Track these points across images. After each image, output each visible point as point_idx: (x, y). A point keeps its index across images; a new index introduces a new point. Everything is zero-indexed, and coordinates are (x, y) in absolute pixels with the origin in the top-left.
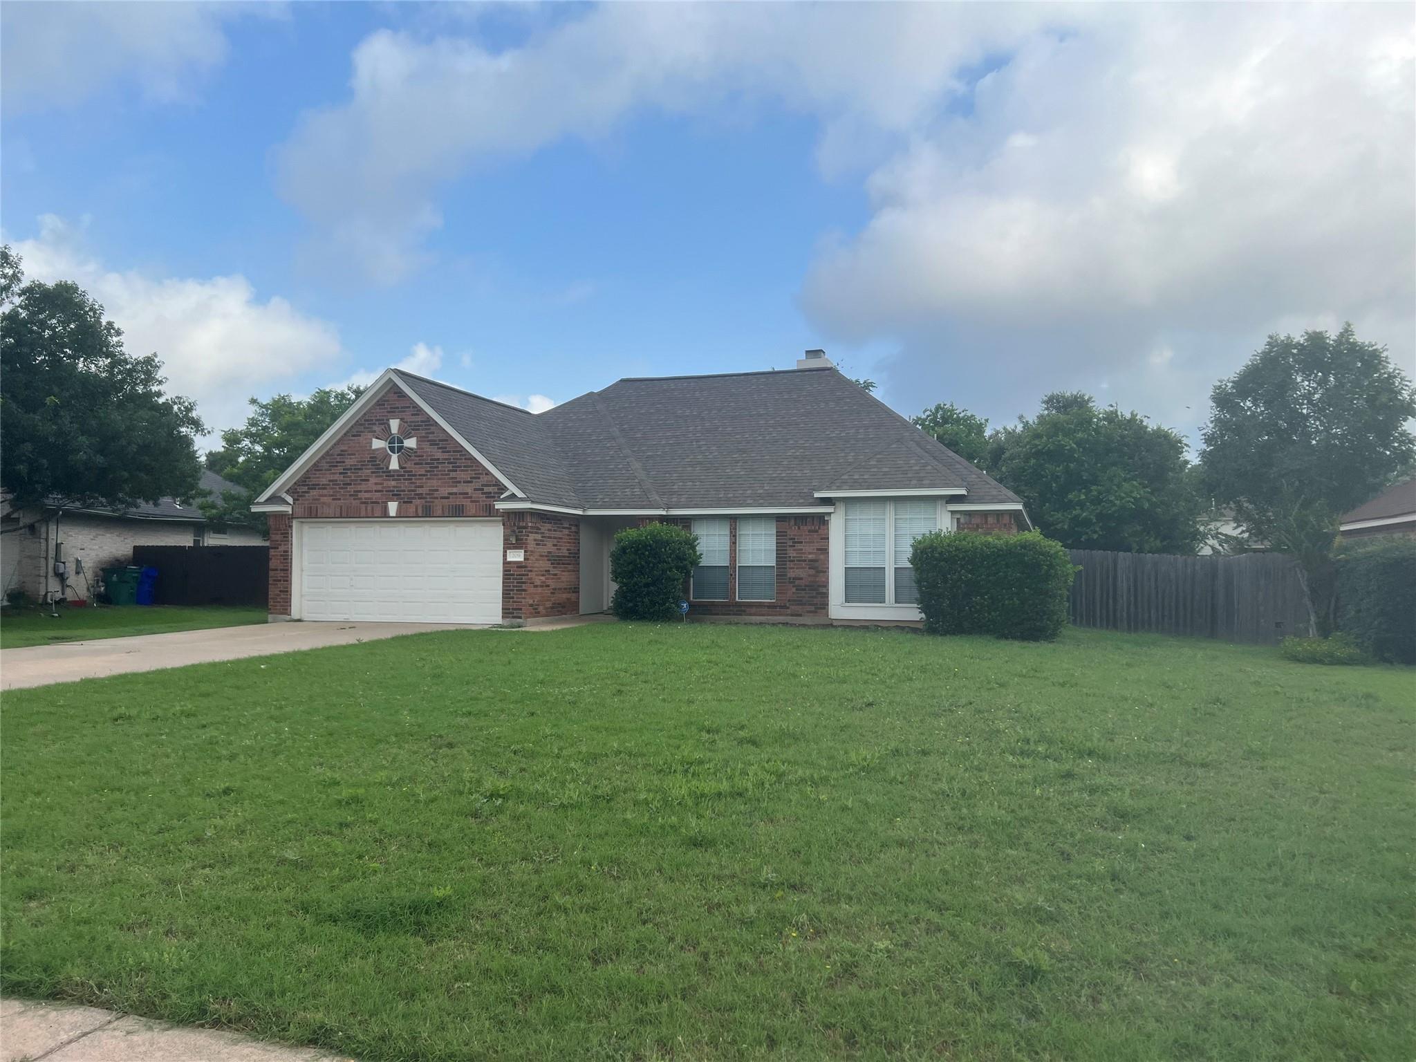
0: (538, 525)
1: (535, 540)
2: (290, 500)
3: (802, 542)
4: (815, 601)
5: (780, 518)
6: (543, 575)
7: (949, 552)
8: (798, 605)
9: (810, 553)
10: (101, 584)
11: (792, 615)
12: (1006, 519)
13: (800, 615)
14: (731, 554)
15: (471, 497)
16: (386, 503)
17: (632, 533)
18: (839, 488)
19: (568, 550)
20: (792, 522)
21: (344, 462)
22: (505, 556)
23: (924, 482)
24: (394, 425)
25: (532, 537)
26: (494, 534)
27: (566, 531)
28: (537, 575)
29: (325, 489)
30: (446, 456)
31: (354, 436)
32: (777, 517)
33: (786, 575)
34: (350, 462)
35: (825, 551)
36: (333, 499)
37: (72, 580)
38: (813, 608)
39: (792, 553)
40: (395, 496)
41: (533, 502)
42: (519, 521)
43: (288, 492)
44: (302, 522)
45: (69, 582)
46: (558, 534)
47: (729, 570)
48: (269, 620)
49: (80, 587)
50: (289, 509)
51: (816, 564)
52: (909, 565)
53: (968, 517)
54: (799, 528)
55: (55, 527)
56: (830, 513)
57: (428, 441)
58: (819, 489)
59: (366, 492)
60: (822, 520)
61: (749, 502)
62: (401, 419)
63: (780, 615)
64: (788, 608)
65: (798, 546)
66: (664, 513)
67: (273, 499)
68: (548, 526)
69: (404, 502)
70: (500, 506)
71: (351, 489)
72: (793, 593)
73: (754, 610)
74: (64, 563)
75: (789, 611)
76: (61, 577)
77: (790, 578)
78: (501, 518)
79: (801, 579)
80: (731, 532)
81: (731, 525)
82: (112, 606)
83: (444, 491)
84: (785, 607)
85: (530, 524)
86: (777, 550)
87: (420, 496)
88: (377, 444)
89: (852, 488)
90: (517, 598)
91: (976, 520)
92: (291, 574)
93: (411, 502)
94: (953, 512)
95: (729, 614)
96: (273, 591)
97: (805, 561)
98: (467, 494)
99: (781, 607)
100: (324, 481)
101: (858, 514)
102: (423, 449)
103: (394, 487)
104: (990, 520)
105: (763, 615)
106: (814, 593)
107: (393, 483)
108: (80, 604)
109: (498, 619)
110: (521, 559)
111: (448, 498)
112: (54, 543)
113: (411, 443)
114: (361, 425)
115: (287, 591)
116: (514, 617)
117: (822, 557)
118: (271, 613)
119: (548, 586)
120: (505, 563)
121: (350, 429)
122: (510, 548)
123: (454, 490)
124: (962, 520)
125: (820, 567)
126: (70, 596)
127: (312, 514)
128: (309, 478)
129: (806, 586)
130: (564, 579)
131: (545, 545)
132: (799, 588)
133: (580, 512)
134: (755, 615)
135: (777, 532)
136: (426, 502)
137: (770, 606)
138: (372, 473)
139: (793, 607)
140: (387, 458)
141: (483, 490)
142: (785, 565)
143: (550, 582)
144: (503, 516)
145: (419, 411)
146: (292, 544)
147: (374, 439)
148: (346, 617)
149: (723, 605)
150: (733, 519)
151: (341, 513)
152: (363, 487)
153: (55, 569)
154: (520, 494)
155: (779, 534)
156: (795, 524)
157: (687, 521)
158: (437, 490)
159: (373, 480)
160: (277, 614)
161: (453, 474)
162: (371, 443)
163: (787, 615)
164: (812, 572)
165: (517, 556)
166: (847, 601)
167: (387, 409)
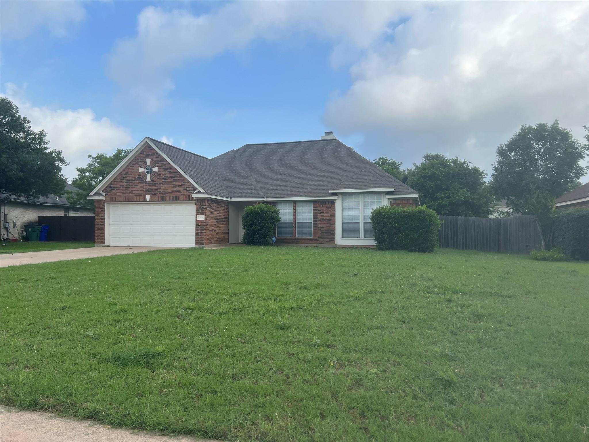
0: (211, 205)
1: (209, 211)
2: (104, 194)
3: (324, 212)
4: (330, 237)
5: (314, 202)
6: (213, 226)
7: (388, 215)
8: (322, 239)
9: (327, 217)
10: (24, 232)
11: (320, 243)
12: (411, 201)
13: (323, 243)
14: (293, 217)
15: (182, 193)
16: (145, 195)
17: (251, 208)
18: (340, 188)
19: (224, 216)
20: (320, 204)
21: (127, 178)
22: (196, 218)
23: (376, 186)
24: (148, 161)
25: (208, 210)
26: (191, 209)
27: (223, 208)
28: (210, 226)
29: (119, 189)
30: (171, 175)
31: (131, 166)
32: (313, 201)
33: (317, 226)
34: (129, 178)
35: (334, 216)
36: (122, 194)
37: (11, 230)
38: (328, 240)
39: (320, 217)
40: (149, 192)
41: (208, 194)
42: (202, 202)
43: (103, 191)
44: (109, 204)
45: (10, 231)
46: (220, 209)
47: (293, 225)
48: (96, 246)
49: (15, 233)
50: (103, 198)
51: (330, 221)
52: (371, 221)
53: (395, 201)
54: (323, 206)
55: (4, 208)
56: (336, 200)
57: (163, 168)
58: (331, 189)
59: (136, 190)
60: (332, 203)
61: (301, 195)
62: (152, 159)
63: (315, 243)
64: (318, 240)
65: (322, 214)
66: (265, 200)
67: (96, 194)
68: (215, 205)
69: (153, 195)
70: (194, 196)
71: (130, 189)
72: (320, 234)
73: (303, 241)
74: (8, 223)
75: (318, 242)
76: (7, 229)
77: (319, 228)
78: (194, 202)
79: (324, 228)
80: (293, 208)
81: (293, 205)
82: (29, 242)
83: (170, 190)
84: (317, 240)
85: (207, 204)
86: (313, 215)
87: (160, 192)
88: (141, 170)
89: (345, 188)
90: (202, 236)
91: (398, 202)
92: (105, 226)
93: (156, 195)
94: (388, 198)
95: (293, 243)
96: (97, 233)
97: (325, 220)
98: (180, 191)
99: (315, 240)
100: (119, 186)
101: (348, 199)
102: (161, 172)
103: (148, 188)
104: (404, 202)
105: (308, 243)
106: (329, 234)
107: (148, 187)
108: (15, 240)
109: (194, 245)
110: (204, 219)
111: (172, 193)
112: (4, 214)
113: (156, 169)
114: (134, 162)
115: (103, 234)
116: (200, 244)
117: (332, 218)
118: (96, 243)
119: (215, 231)
120: (197, 221)
121: (129, 164)
122: (198, 214)
123: (175, 189)
124: (392, 202)
125: (332, 223)
126: (10, 237)
127: (113, 200)
128: (112, 185)
129: (325, 231)
130: (222, 228)
131: (214, 213)
132: (322, 232)
133: (228, 200)
134: (304, 243)
135: (313, 208)
136: (163, 195)
137: (311, 239)
138: (139, 182)
139: (320, 240)
140: (145, 176)
141: (187, 189)
142: (317, 222)
143: (216, 229)
144: (195, 201)
145: (159, 156)
146: (105, 214)
147: (140, 168)
148: (129, 244)
149: (290, 239)
150: (295, 202)
151: (126, 200)
152: (135, 188)
153: (4, 225)
154: (203, 191)
155: (314, 209)
156: (321, 205)
157: (275, 203)
158: (167, 190)
159: (139, 186)
160: (99, 243)
161: (174, 183)
162: (139, 169)
163: (318, 243)
164: (328, 225)
165: (201, 218)
166: (343, 237)
167: (145, 154)
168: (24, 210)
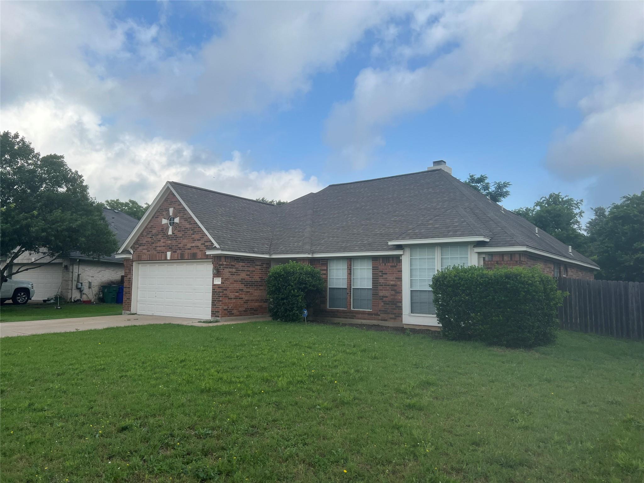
0: (233, 264)
1: (229, 272)
2: (132, 252)
3: (387, 274)
4: (395, 311)
5: (374, 258)
6: (237, 292)
7: (454, 281)
8: (385, 313)
9: (391, 281)
10: (101, 293)
11: (382, 320)
12: (517, 257)
13: (386, 320)
14: (348, 280)
15: (200, 248)
16: (166, 252)
18: (403, 239)
19: (260, 278)
20: (381, 261)
21: (152, 232)
22: (213, 281)
24: (171, 210)
25: (227, 270)
26: (208, 269)
27: (259, 267)
28: (230, 292)
29: (144, 246)
30: (190, 226)
31: (156, 218)
32: (372, 258)
33: (377, 295)
34: (154, 231)
35: (400, 279)
36: (147, 251)
37: (86, 290)
38: (393, 316)
39: (381, 281)
40: (170, 248)
41: (222, 250)
42: (219, 261)
43: (131, 248)
44: (139, 263)
45: (84, 292)
46: (251, 269)
47: (349, 289)
48: (123, 313)
49: (90, 294)
50: (131, 257)
51: (395, 288)
53: (490, 257)
54: (385, 265)
55: (78, 267)
56: (401, 255)
57: (184, 219)
58: (391, 240)
59: (160, 247)
60: (398, 259)
61: (356, 248)
62: (174, 208)
63: (374, 320)
64: (379, 315)
65: (385, 276)
66: (310, 256)
67: (126, 251)
68: (241, 264)
69: (174, 252)
70: (208, 253)
71: (154, 245)
72: (382, 306)
73: (360, 316)
74: (82, 283)
75: (380, 318)
76: (80, 290)
77: (380, 297)
78: (211, 260)
79: (387, 297)
80: (348, 267)
81: (348, 263)
82: (105, 303)
83: (189, 246)
84: (377, 314)
85: (225, 263)
86: (373, 278)
87: (179, 248)
88: (164, 221)
89: (411, 238)
90: (218, 305)
91: (496, 259)
92: (131, 289)
93: (176, 252)
94: (479, 253)
95: (347, 318)
96: (125, 299)
97: (389, 285)
98: (198, 246)
99: (375, 314)
100: (144, 242)
101: (418, 255)
102: (181, 223)
103: (170, 244)
104: (506, 258)
105: (365, 319)
106: (394, 306)
107: (170, 242)
108: (89, 302)
109: (209, 317)
110: (220, 283)
111: (190, 249)
112: (77, 274)
113: (177, 220)
114: (159, 212)
115: (130, 299)
116: (216, 316)
117: (399, 283)
118: (124, 310)
119: (242, 298)
120: (214, 285)
121: (155, 215)
122: (215, 277)
123: (193, 245)
124: (487, 259)
125: (397, 289)
126: (84, 298)
127: (139, 259)
128: (139, 240)
129: (389, 302)
130: (256, 294)
131: (240, 275)
132: (385, 303)
133: (267, 256)
134: (361, 319)
135: (373, 267)
136: (182, 251)
137: (369, 314)
138: (162, 236)
139: (382, 315)
140: (168, 228)
141: (205, 244)
142: (377, 288)
143: (243, 296)
144: (212, 259)
145: (181, 204)
146: (132, 275)
147: (163, 219)
148: (153, 312)
149: (344, 312)
150: (350, 259)
152: (158, 245)
153: (77, 286)
154: (218, 246)
155: (374, 269)
156: (383, 263)
157: (325, 261)
158: (186, 245)
159: (162, 241)
160: (126, 310)
161: (193, 236)
162: (162, 221)
163: (379, 320)
164: (393, 292)
165: (218, 281)
166: (412, 312)
167: (169, 203)
168: (103, 269)
